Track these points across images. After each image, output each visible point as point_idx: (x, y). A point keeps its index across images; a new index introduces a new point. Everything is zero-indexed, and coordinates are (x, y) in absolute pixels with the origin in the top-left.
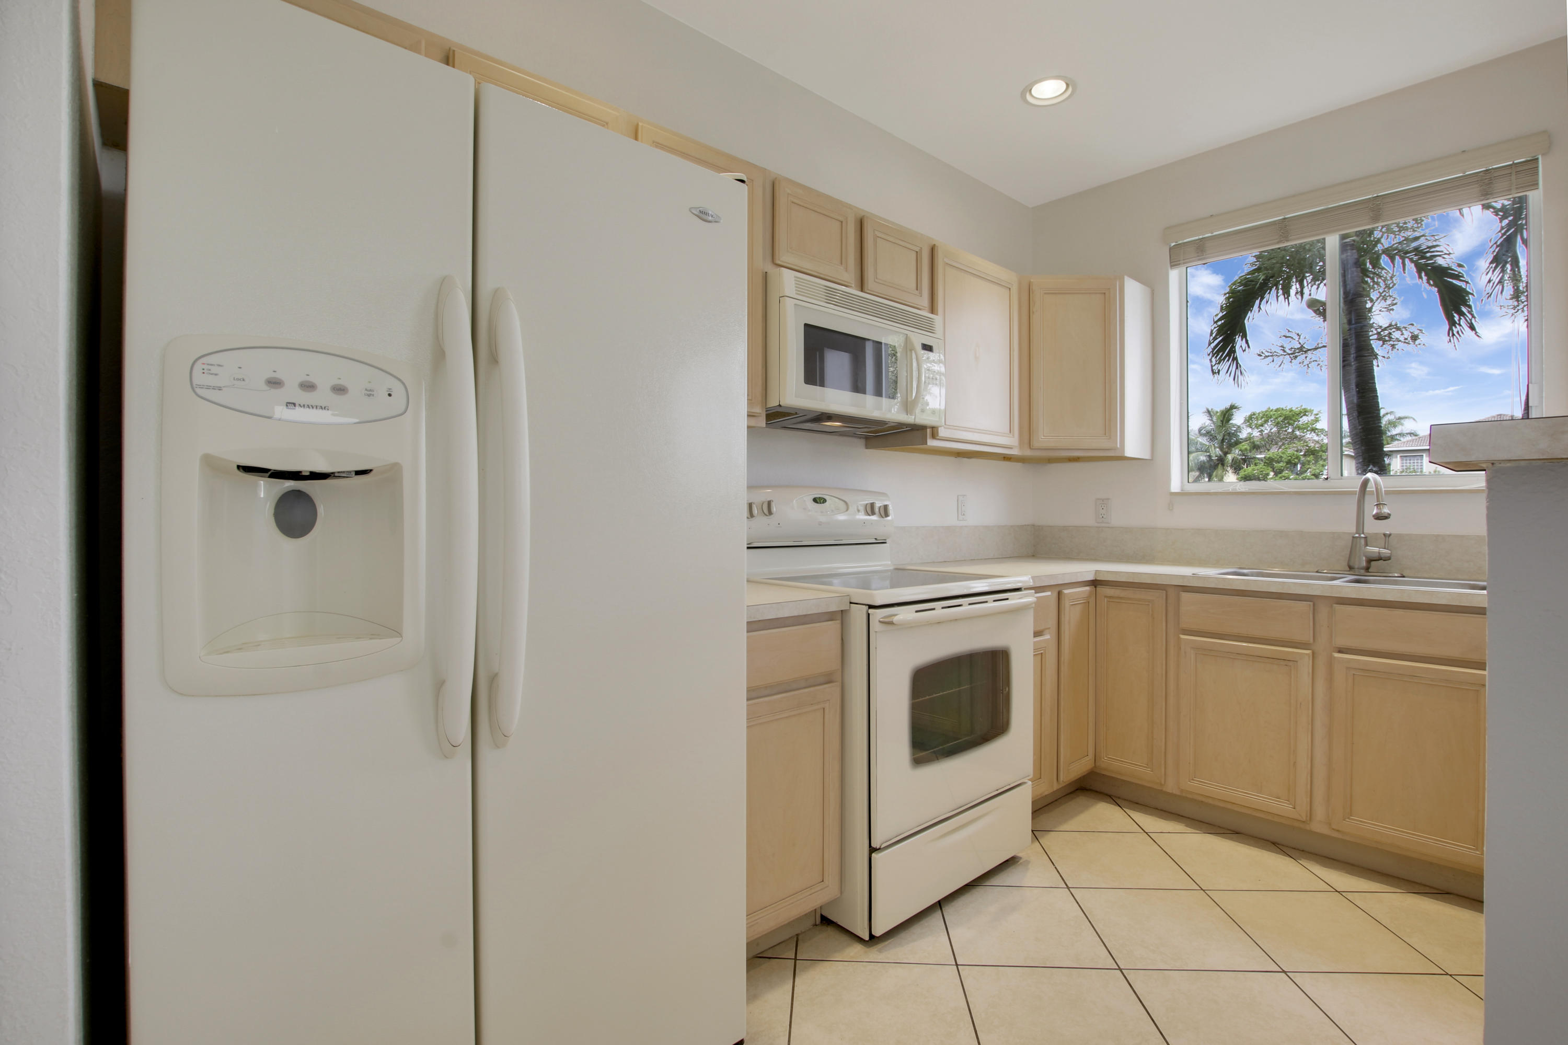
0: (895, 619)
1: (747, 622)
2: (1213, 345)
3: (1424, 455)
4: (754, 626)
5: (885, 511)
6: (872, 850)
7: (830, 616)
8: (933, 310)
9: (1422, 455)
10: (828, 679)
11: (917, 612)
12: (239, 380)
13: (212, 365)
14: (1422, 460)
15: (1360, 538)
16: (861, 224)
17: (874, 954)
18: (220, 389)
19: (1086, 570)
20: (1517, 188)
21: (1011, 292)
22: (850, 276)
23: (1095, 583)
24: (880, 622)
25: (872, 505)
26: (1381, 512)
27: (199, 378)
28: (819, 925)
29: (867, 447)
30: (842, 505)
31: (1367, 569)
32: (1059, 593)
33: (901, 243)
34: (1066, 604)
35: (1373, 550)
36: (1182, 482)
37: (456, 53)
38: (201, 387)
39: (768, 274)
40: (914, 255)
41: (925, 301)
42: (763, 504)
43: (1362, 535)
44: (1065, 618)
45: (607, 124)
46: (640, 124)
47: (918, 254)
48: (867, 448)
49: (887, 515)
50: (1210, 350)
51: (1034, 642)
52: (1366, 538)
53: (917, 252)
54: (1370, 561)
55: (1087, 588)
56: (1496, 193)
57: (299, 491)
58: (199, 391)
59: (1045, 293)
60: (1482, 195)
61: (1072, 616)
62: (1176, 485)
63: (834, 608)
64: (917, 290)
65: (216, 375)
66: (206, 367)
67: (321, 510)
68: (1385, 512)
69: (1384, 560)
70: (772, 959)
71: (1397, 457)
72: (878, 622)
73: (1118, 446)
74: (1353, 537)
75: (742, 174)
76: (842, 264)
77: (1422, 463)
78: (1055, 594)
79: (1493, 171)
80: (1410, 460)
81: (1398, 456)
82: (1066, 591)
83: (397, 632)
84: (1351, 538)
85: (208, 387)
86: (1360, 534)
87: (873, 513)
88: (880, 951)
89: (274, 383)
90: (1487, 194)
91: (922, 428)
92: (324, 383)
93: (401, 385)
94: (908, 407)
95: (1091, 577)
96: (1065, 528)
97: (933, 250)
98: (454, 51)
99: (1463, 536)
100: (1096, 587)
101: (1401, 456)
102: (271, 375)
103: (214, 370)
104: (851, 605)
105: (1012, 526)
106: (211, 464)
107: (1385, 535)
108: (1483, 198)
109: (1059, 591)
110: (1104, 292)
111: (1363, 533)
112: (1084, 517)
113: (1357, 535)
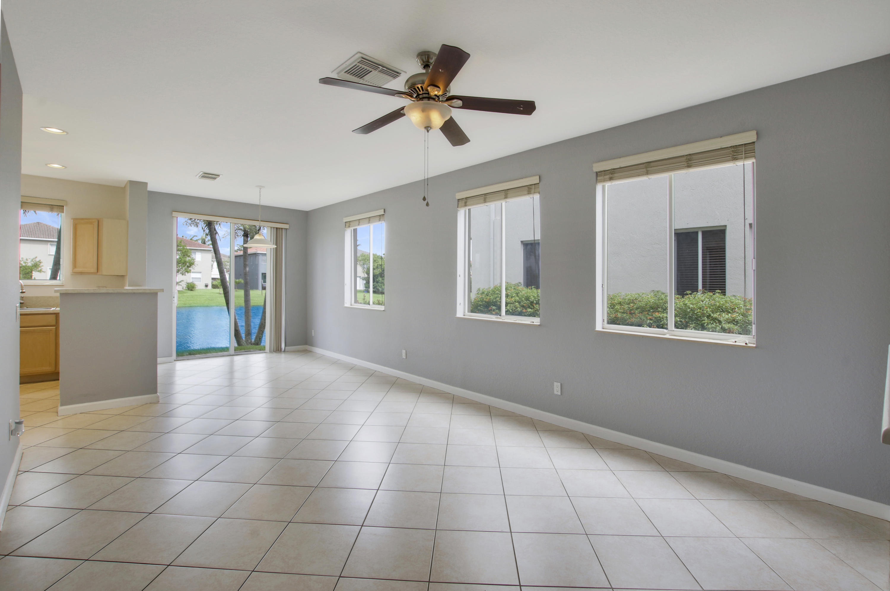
20: (58, 211)
79: (53, 205)
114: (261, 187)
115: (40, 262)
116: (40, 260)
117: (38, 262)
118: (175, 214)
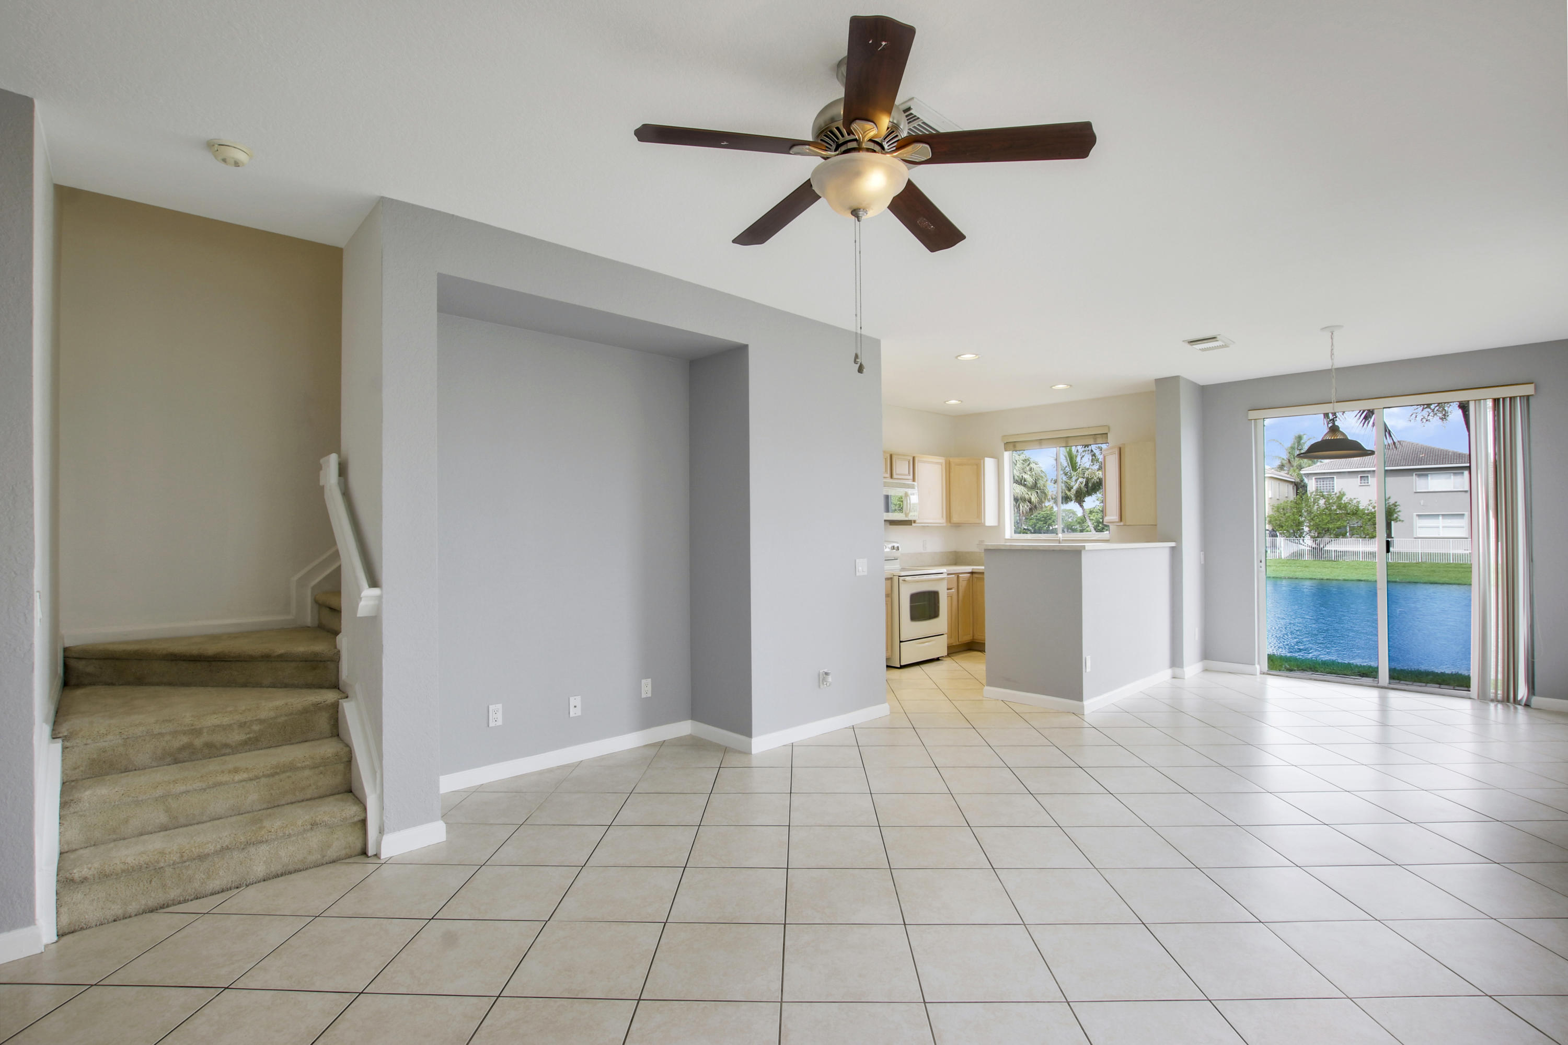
0: (905, 580)
3: (1335, 477)
5: (898, 548)
6: (901, 642)
8: (914, 480)
9: (1334, 478)
11: (911, 578)
14: (1333, 481)
19: (969, 569)
21: (942, 466)
22: (888, 475)
23: (972, 573)
24: (900, 581)
25: (894, 547)
29: (890, 525)
32: (958, 576)
33: (903, 458)
34: (961, 580)
36: (1011, 534)
41: (911, 477)
44: (960, 584)
47: (909, 462)
49: (898, 549)
51: (947, 592)
53: (908, 459)
55: (969, 575)
59: (956, 465)
60: (1094, 442)
61: (963, 584)
62: (1008, 536)
64: (909, 473)
71: (1312, 479)
73: (982, 522)
77: (1333, 484)
78: (956, 577)
79: (1096, 435)
80: (1323, 481)
81: (1314, 478)
82: (960, 575)
87: (894, 549)
91: (911, 521)
94: (907, 515)
95: (970, 571)
96: (968, 553)
97: (914, 459)
101: (1316, 478)
104: (894, 576)
105: (946, 551)
109: (957, 575)
110: (977, 464)
114: (1331, 330)
115: (1395, 505)
116: (1396, 502)
117: (1393, 504)
118: (1253, 415)
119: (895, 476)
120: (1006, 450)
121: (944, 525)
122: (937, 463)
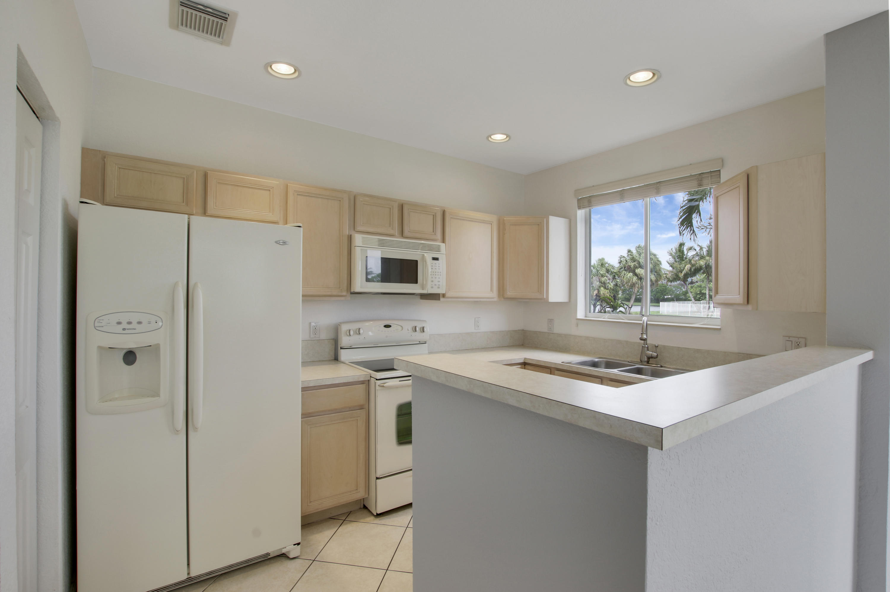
0: (385, 385)
1: (302, 388)
2: (681, 220)
4: (304, 389)
5: (423, 330)
6: (377, 478)
7: (362, 382)
8: (443, 241)
10: (361, 407)
11: (400, 381)
12: (108, 323)
13: (100, 320)
15: (645, 347)
16: (401, 207)
17: (378, 521)
18: (103, 327)
20: (711, 184)
21: (492, 225)
22: (395, 232)
23: (524, 364)
24: (379, 386)
25: (415, 327)
26: (642, 338)
27: (97, 324)
28: (362, 508)
30: (400, 328)
31: (648, 362)
33: (424, 212)
35: (650, 353)
36: (586, 313)
37: (208, 173)
38: (97, 327)
39: (352, 236)
40: (432, 217)
41: (439, 235)
42: (357, 329)
43: (646, 346)
45: (273, 187)
46: (289, 184)
47: (434, 217)
48: (421, 299)
50: (679, 222)
52: (648, 347)
53: (434, 215)
54: (649, 358)
56: (705, 185)
57: (131, 351)
58: (97, 328)
59: (511, 225)
60: (699, 186)
62: (580, 314)
63: (362, 379)
64: (433, 232)
65: (102, 323)
66: (98, 321)
67: (138, 356)
68: (644, 337)
69: (654, 358)
70: (335, 520)
72: (378, 386)
73: (545, 297)
74: (643, 347)
75: (300, 224)
76: (390, 226)
79: (702, 174)
83: (158, 395)
84: (642, 347)
85: (99, 327)
86: (645, 345)
87: (416, 331)
88: (380, 520)
89: (119, 323)
90: (700, 185)
92: (134, 322)
93: (160, 319)
94: (423, 286)
95: (522, 361)
96: (535, 332)
97: (444, 213)
98: (207, 172)
99: (688, 348)
100: (525, 366)
102: (118, 321)
103: (101, 321)
104: (371, 378)
105: (509, 331)
106: (100, 348)
107: (655, 346)
108: (698, 187)
110: (538, 224)
111: (647, 345)
112: (542, 327)
113: (644, 346)
119: (406, 233)
120: (579, 208)
121: (496, 300)
122: (483, 222)
